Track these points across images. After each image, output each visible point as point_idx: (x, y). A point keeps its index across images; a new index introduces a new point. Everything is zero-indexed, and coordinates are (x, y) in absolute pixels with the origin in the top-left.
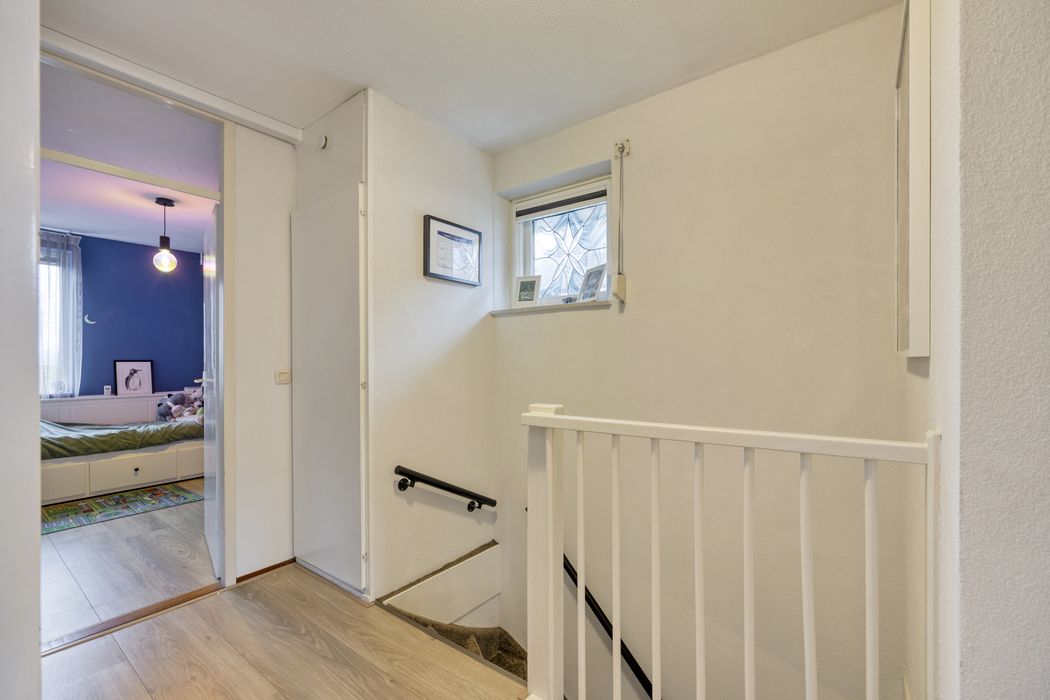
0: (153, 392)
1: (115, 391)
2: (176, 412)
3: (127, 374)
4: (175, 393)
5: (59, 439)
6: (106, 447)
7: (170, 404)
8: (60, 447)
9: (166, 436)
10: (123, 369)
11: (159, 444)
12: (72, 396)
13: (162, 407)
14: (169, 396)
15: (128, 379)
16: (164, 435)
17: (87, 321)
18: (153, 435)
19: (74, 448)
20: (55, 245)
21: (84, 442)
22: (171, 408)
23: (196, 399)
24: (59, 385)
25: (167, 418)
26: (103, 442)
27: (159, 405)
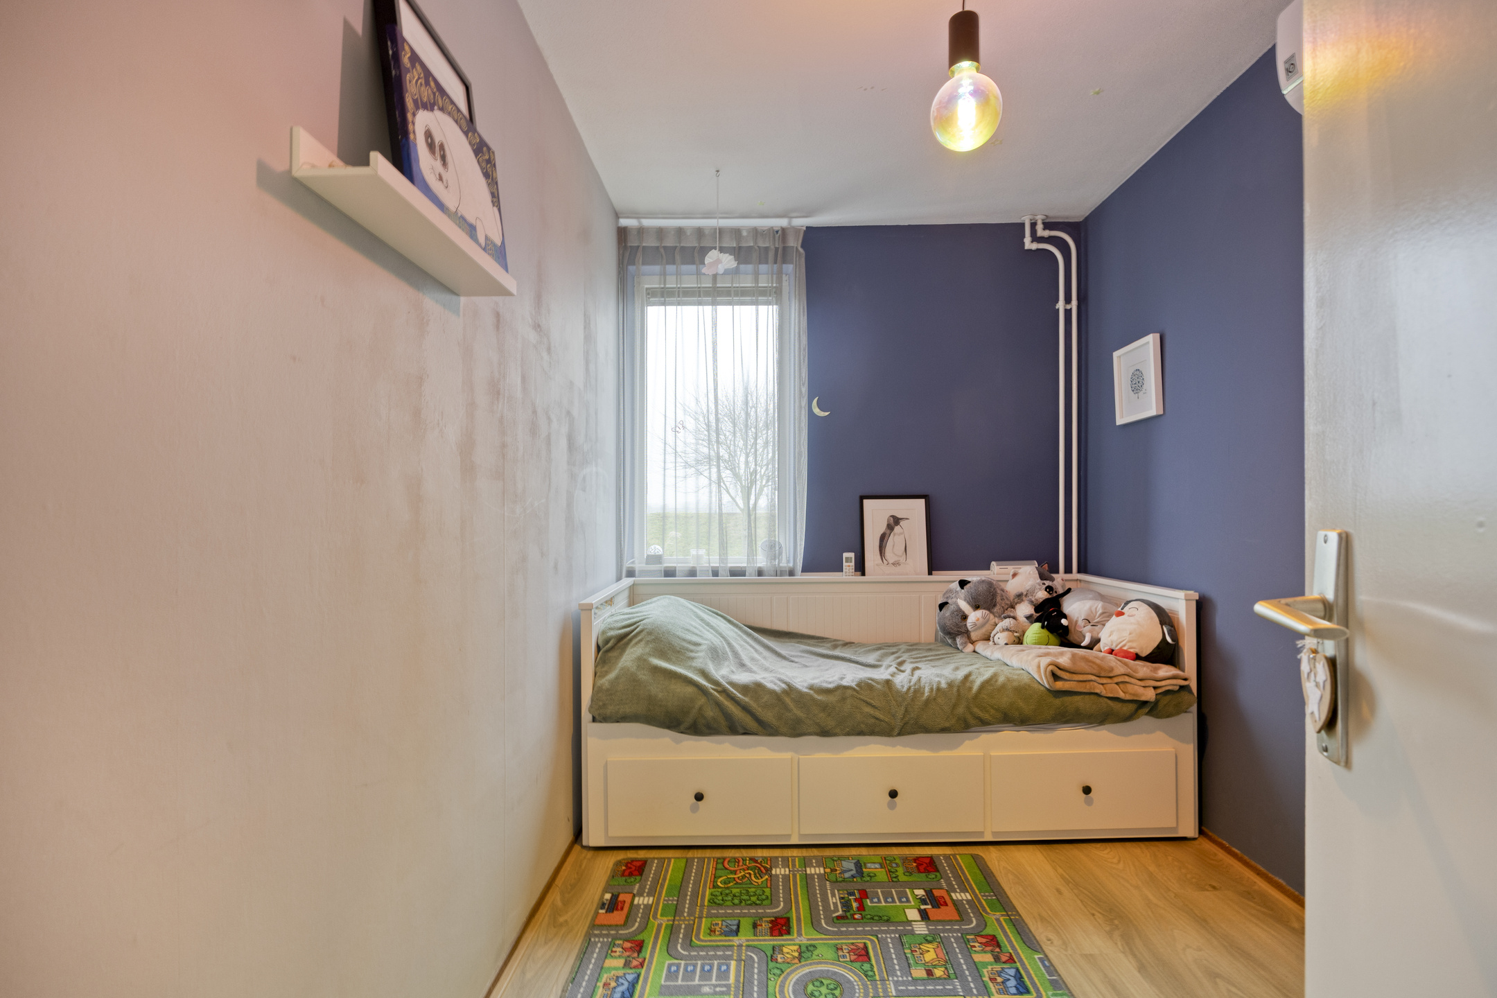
0: (930, 573)
1: (861, 568)
2: (977, 627)
3: (882, 528)
4: (974, 576)
5: (745, 689)
6: (830, 723)
7: (964, 606)
8: (745, 708)
9: (961, 710)
10: (876, 512)
11: (944, 730)
12: (791, 573)
13: (947, 612)
14: (963, 583)
15: (883, 539)
16: (955, 706)
17: (817, 411)
18: (927, 702)
19: (769, 716)
20: (763, 256)
21: (788, 700)
22: (965, 617)
23: (1020, 597)
24: (773, 549)
25: (959, 640)
26: (824, 707)
27: (942, 606)
